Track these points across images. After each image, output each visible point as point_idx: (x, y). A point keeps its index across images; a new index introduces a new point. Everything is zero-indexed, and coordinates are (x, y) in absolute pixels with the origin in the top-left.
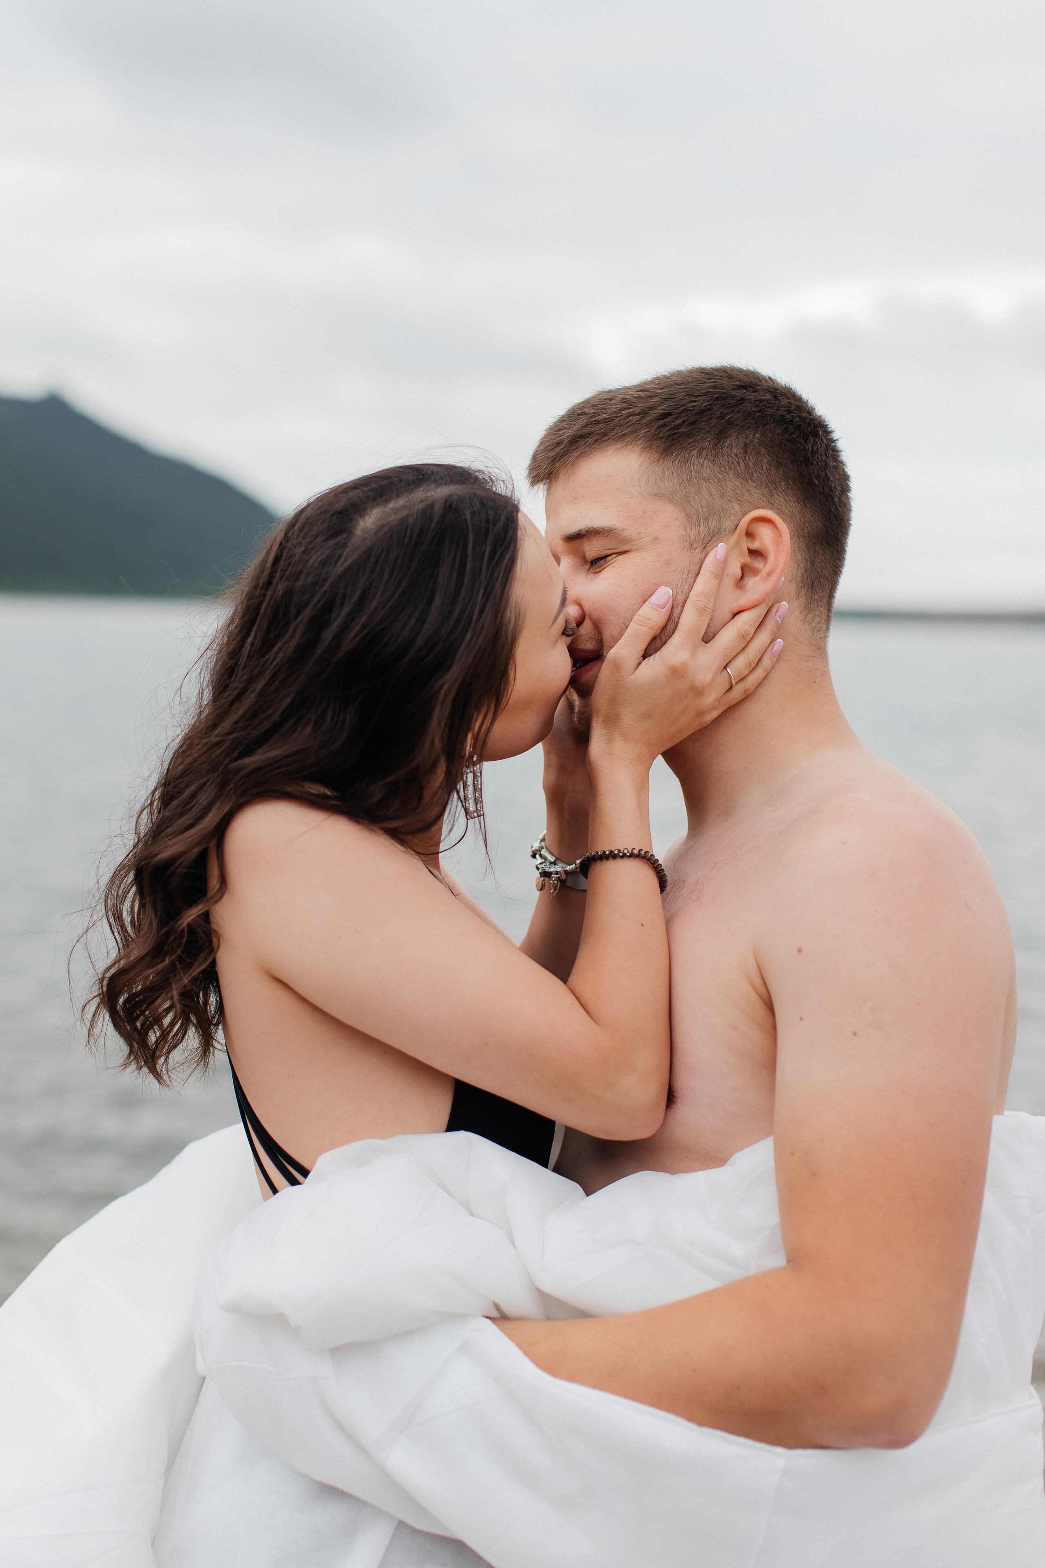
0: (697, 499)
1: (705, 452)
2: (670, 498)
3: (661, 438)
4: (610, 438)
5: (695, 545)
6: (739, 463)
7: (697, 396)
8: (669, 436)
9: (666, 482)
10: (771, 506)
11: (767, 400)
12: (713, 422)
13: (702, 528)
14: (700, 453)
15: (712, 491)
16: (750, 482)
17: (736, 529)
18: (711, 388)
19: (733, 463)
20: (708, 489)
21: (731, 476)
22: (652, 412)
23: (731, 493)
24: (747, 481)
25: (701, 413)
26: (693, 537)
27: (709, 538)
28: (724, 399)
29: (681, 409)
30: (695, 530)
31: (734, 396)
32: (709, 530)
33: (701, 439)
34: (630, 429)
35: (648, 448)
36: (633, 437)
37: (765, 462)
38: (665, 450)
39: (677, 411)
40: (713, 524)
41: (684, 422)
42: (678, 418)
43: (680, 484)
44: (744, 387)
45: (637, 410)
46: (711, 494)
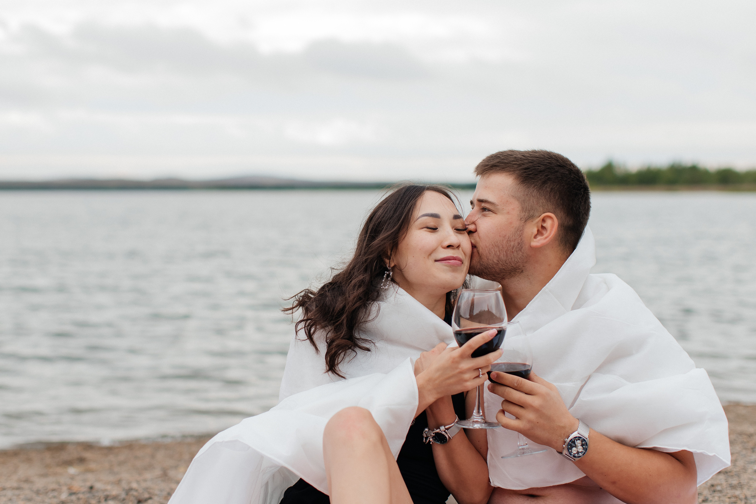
0: (528, 202)
1: (536, 187)
2: (518, 199)
3: (522, 176)
4: (504, 170)
5: (522, 219)
6: (547, 194)
7: (541, 165)
8: (525, 177)
9: (518, 193)
10: (554, 213)
11: (566, 174)
12: (543, 177)
13: (526, 213)
14: (534, 186)
15: (534, 201)
16: (549, 202)
17: (540, 217)
18: (548, 163)
19: (545, 194)
20: (533, 200)
21: (543, 198)
22: (523, 166)
23: (541, 204)
24: (548, 201)
25: (541, 171)
26: (522, 216)
27: (528, 218)
28: (550, 169)
29: (534, 168)
30: (524, 214)
31: (555, 169)
32: (529, 215)
33: (537, 181)
34: (512, 169)
35: (516, 178)
36: (513, 172)
37: (557, 197)
38: (522, 181)
39: (532, 168)
40: (531, 213)
41: (533, 173)
42: (532, 171)
43: (523, 195)
44: (560, 166)
45: (518, 163)
46: (533, 202)
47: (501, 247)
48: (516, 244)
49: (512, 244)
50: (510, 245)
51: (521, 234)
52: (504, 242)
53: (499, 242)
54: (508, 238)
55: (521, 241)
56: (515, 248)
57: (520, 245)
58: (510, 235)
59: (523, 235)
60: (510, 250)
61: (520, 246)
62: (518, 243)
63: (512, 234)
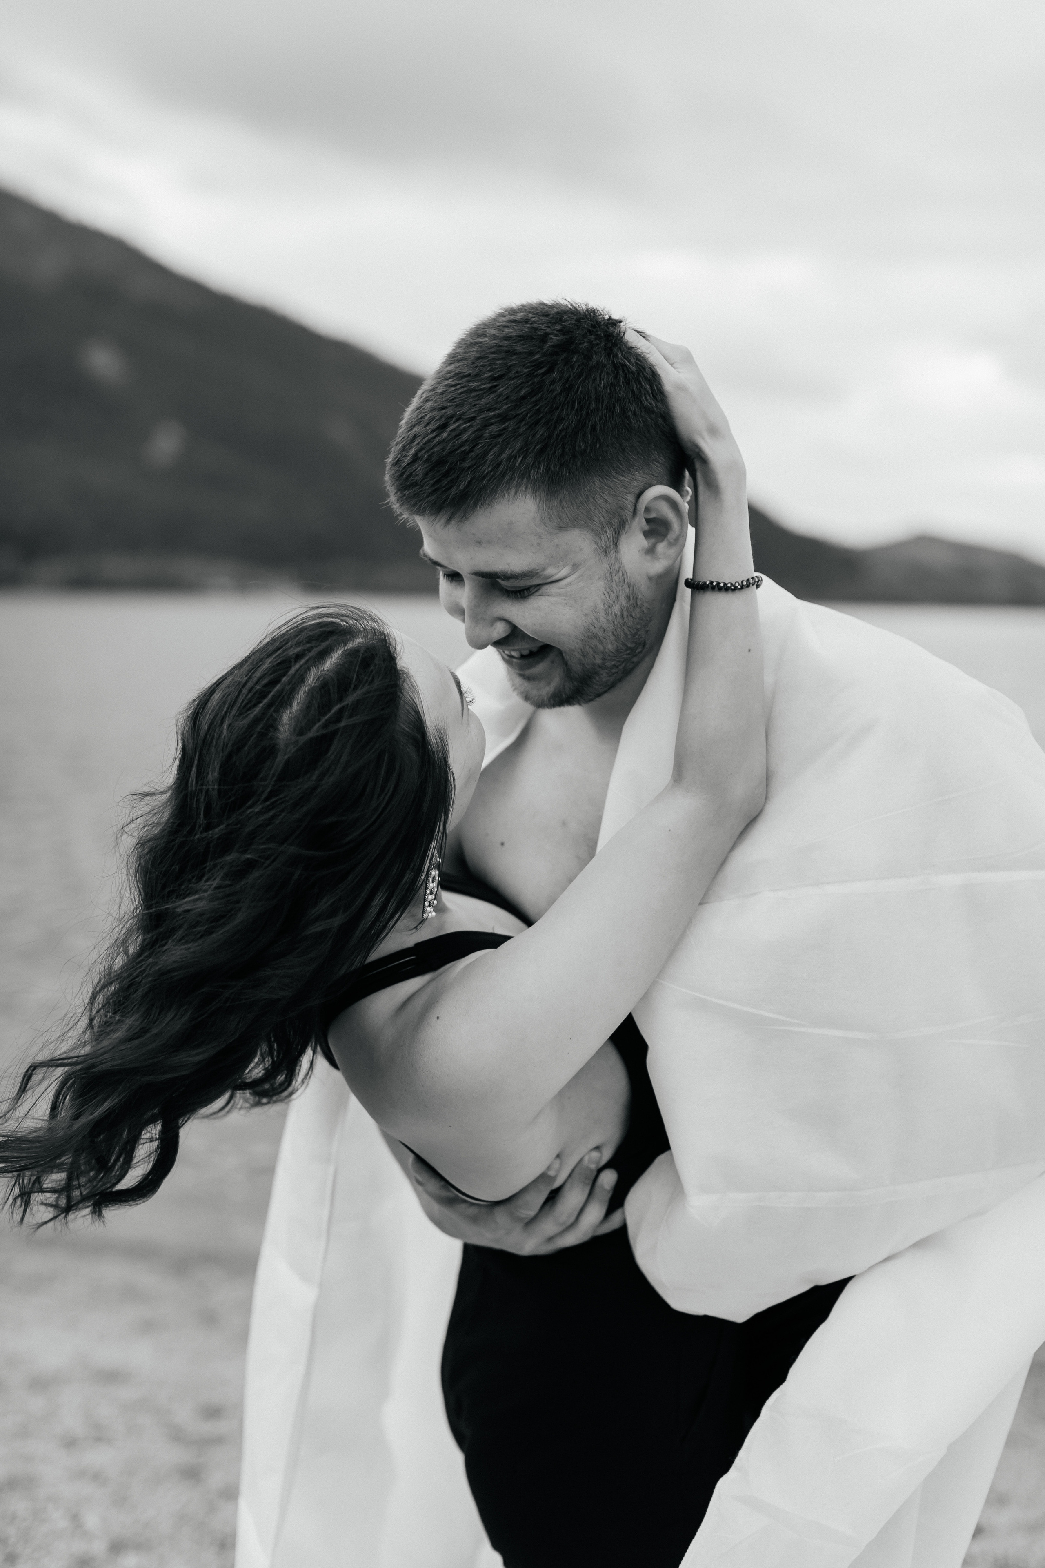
2: (574, 524)
13: (608, 531)
32: (614, 529)
40: (616, 522)
46: (606, 501)
47: (600, 634)
48: (623, 601)
49: (617, 609)
50: (616, 615)
51: (623, 575)
52: (602, 619)
53: (592, 628)
54: (604, 606)
55: (631, 588)
56: (625, 614)
57: (631, 598)
58: (603, 597)
59: (628, 574)
60: (619, 626)
61: (633, 597)
62: (627, 597)
63: (605, 592)
